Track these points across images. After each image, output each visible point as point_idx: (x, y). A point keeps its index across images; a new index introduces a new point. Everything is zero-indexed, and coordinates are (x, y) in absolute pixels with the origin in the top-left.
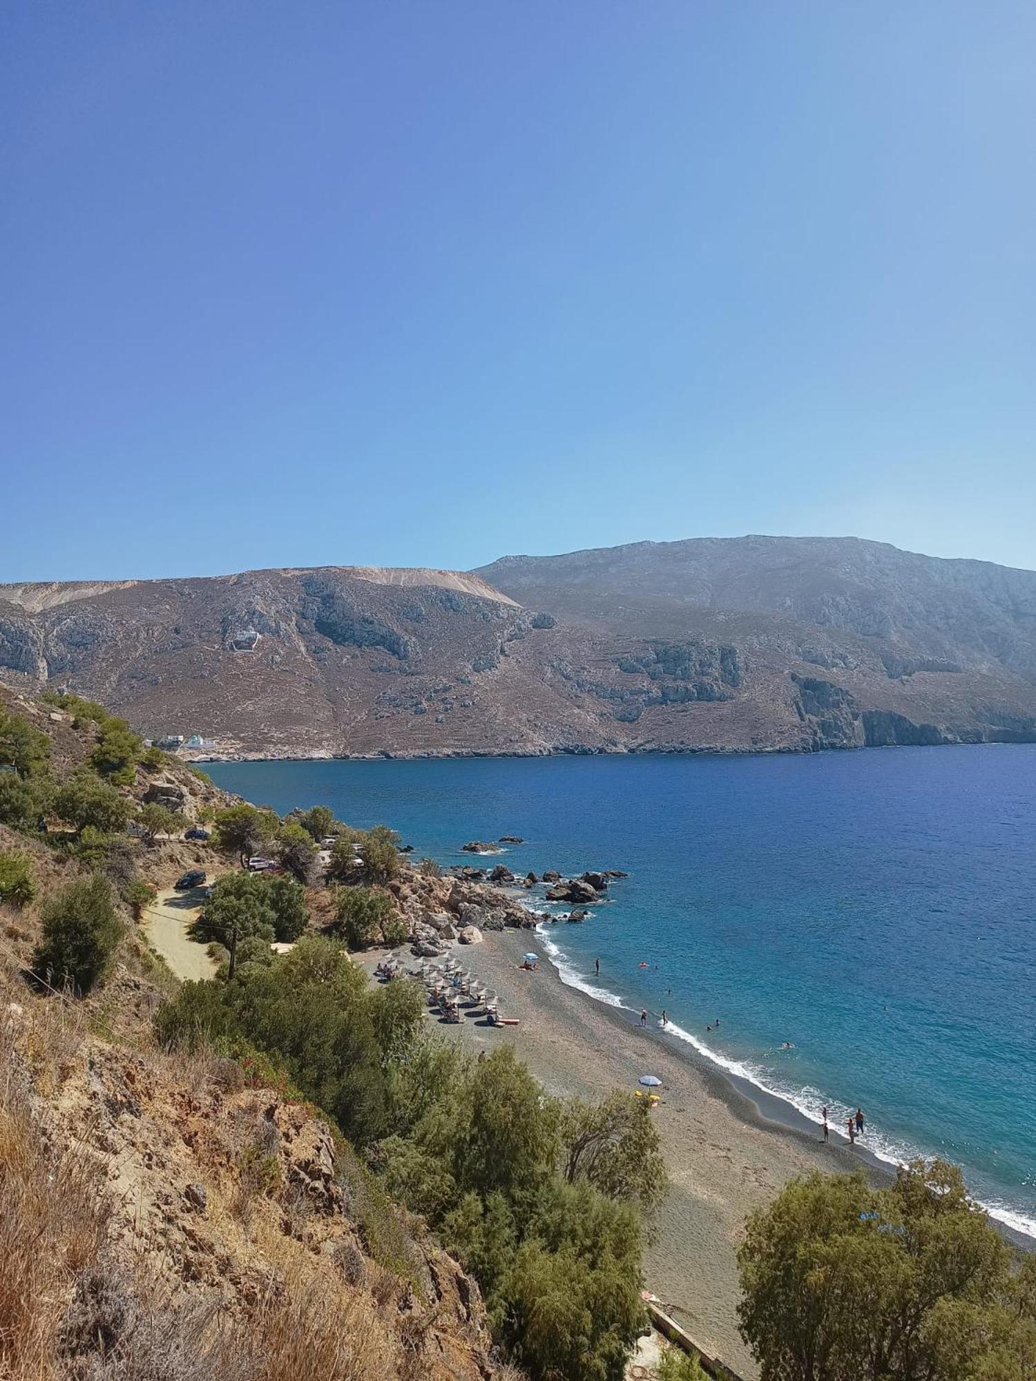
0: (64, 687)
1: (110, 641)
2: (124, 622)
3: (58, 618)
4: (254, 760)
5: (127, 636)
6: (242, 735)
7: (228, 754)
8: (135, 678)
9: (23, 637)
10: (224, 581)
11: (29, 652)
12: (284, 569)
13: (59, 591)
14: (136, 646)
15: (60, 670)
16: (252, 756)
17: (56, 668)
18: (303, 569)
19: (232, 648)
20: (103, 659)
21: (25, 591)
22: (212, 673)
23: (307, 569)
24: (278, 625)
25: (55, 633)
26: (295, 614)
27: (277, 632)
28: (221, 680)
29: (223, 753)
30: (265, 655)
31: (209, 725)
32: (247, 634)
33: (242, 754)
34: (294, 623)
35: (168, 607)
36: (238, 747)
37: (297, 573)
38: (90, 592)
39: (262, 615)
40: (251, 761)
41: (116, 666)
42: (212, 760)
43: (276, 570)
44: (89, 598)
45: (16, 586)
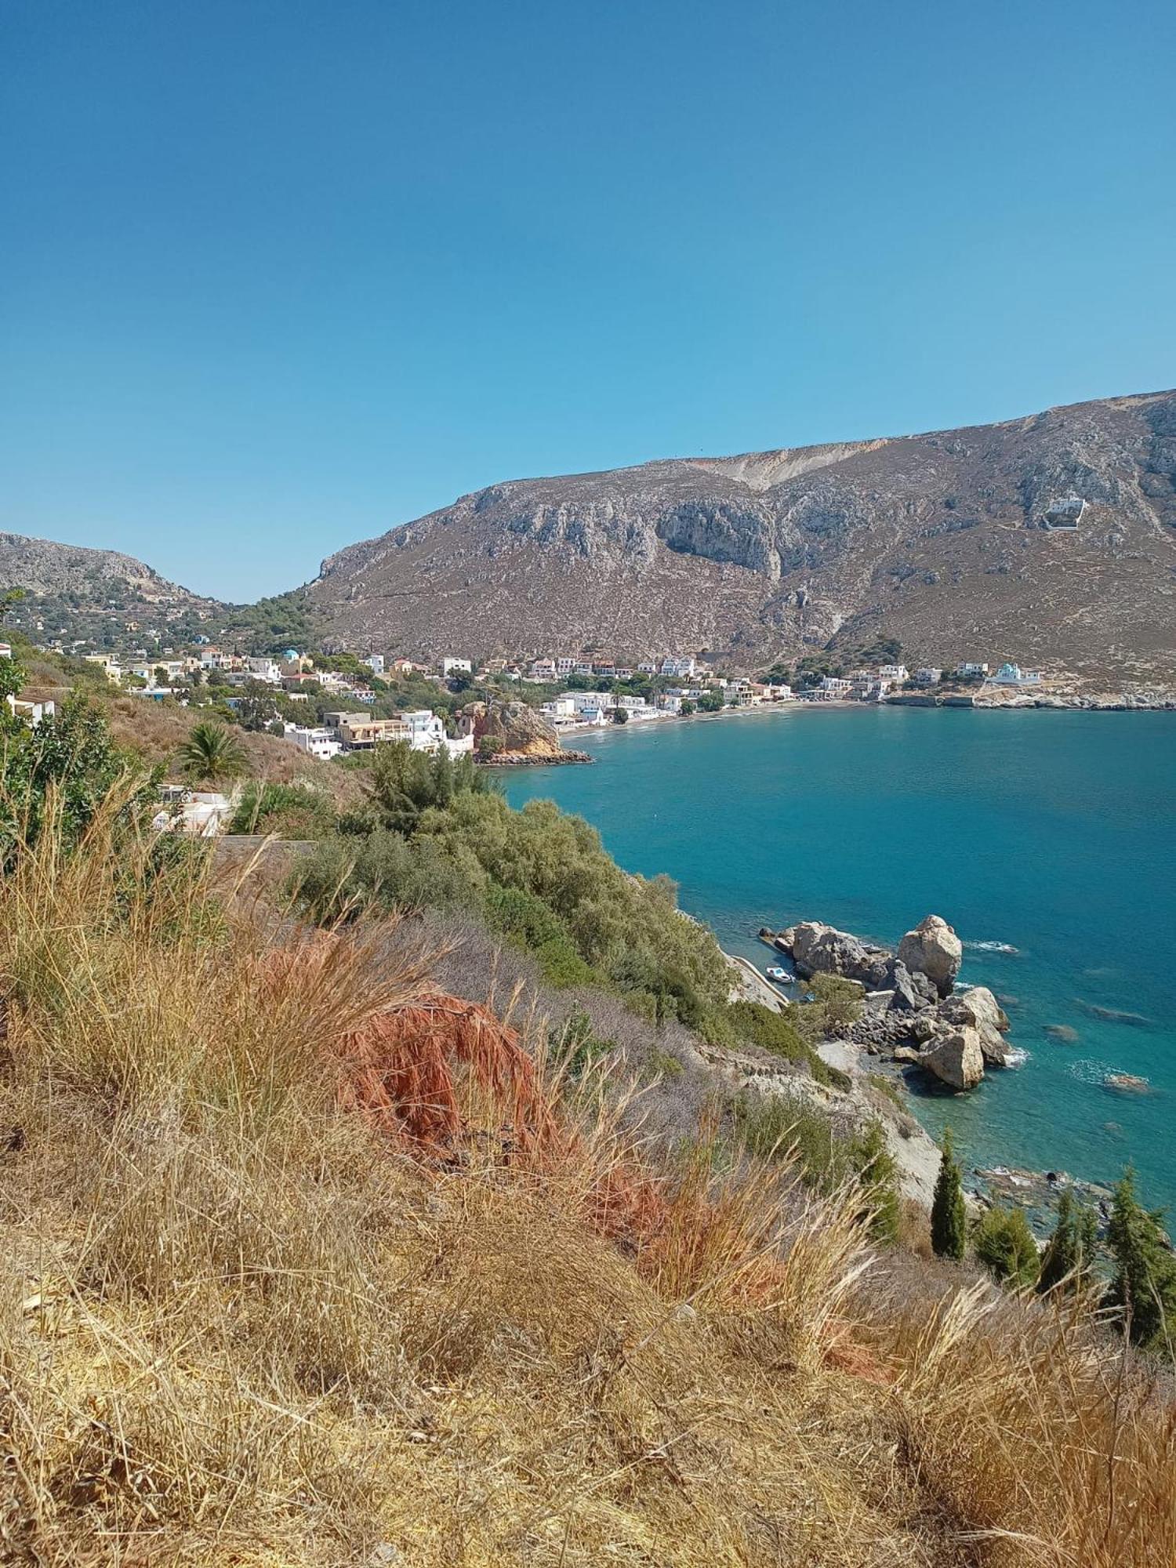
0: (804, 589)
1: (859, 523)
2: (877, 496)
3: (793, 496)
4: (1109, 708)
5: (882, 516)
6: (1081, 664)
7: (1063, 695)
8: (897, 574)
9: (751, 521)
10: (1014, 427)
11: (758, 543)
12: (1114, 399)
13: (790, 460)
14: (893, 529)
15: (796, 565)
16: (1103, 701)
17: (791, 562)
18: (1146, 396)
19: (1042, 524)
20: (852, 548)
21: (749, 465)
22: (1019, 564)
23: (1154, 395)
24: (1114, 486)
25: (789, 516)
26: (1137, 467)
27: (1111, 496)
28: (1033, 576)
29: (1054, 693)
30: (1099, 534)
31: (1025, 646)
32: (1065, 503)
33: (1087, 696)
34: (1135, 482)
35: (933, 471)
36: (1078, 683)
37: (1134, 402)
38: (828, 459)
39: (1088, 472)
40: (1103, 709)
41: (869, 558)
42: (1038, 705)
43: (1099, 401)
44: (830, 466)
45: (738, 459)
